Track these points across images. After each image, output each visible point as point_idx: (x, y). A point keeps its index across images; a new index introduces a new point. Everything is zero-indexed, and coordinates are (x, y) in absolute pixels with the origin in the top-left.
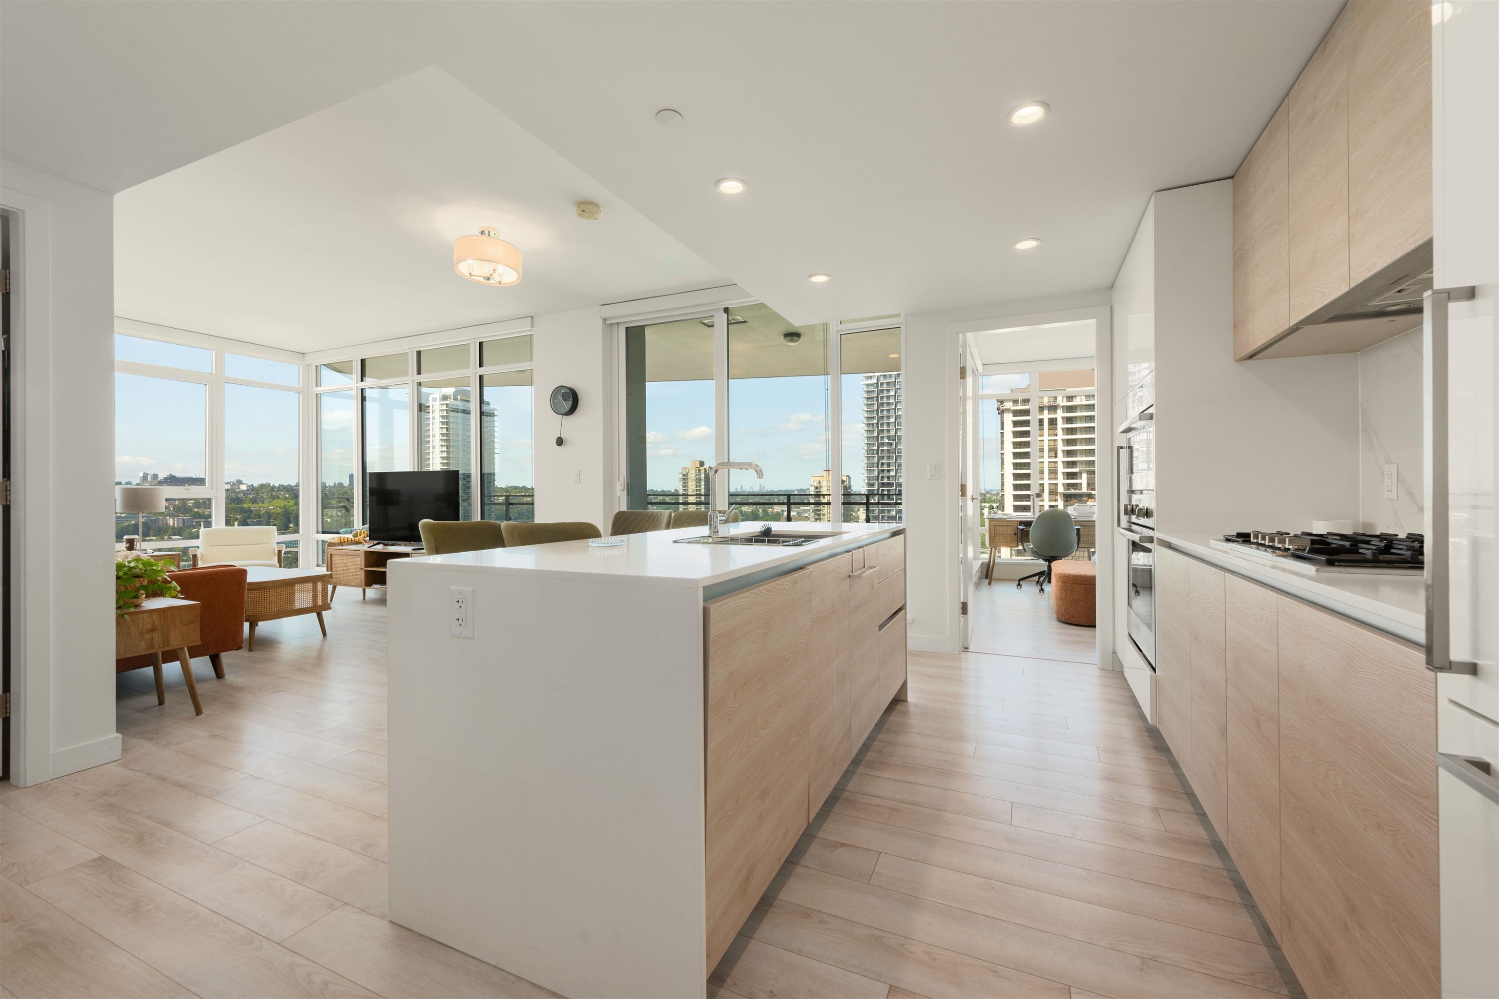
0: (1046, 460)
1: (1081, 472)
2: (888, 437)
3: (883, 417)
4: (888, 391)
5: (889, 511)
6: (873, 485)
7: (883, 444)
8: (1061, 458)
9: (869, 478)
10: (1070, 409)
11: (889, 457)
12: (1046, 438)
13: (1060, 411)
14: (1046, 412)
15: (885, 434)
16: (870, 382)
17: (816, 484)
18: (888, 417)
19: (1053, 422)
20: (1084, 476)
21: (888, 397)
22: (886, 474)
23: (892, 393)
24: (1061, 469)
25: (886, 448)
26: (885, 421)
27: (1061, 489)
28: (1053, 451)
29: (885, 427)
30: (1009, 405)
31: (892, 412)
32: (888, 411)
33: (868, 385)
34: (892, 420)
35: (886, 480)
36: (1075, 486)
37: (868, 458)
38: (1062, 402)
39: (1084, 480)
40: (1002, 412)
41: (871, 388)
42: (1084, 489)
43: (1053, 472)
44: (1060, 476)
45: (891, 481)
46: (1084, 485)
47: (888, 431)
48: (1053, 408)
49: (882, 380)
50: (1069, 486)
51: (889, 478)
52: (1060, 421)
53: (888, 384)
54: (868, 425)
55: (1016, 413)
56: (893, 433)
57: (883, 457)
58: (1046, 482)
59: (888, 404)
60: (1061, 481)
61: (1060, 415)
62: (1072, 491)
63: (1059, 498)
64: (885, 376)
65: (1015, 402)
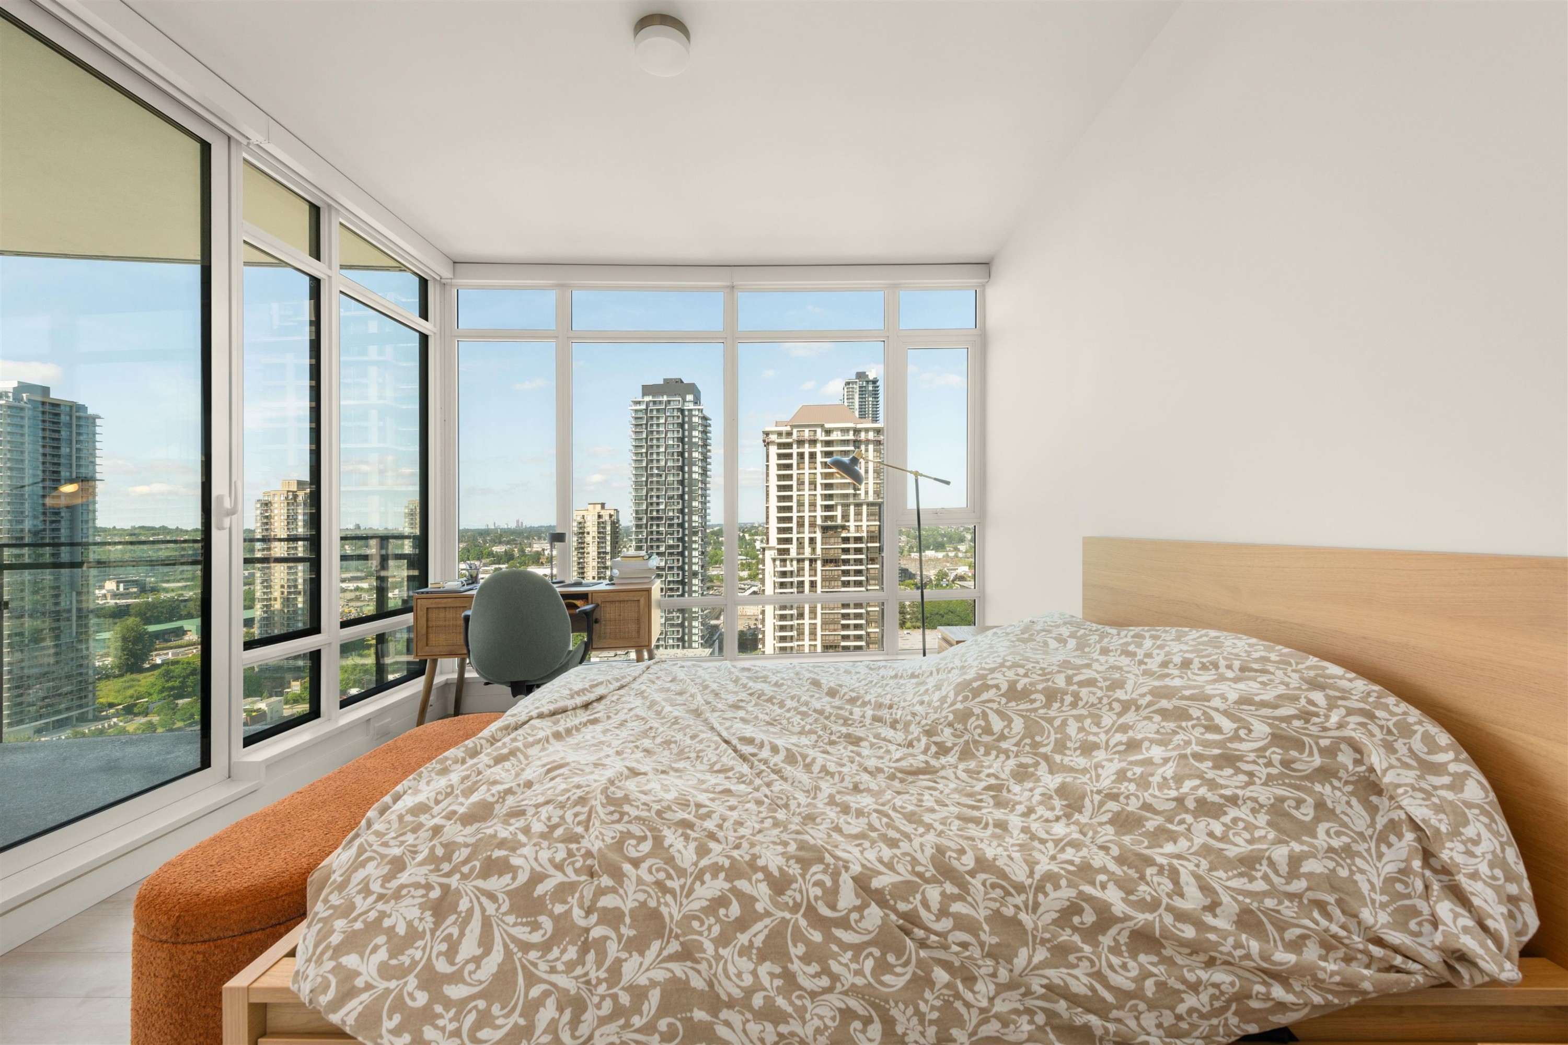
0: (807, 492)
1: (836, 505)
2: (658, 468)
3: (652, 446)
4: (658, 418)
5: (658, 547)
6: (640, 519)
7: (652, 475)
8: (819, 491)
9: (637, 512)
10: (828, 443)
11: (658, 489)
12: (807, 471)
13: (819, 445)
14: (807, 445)
15: (655, 464)
16: (638, 407)
17: (579, 519)
18: (658, 447)
19: (813, 456)
20: (839, 508)
21: (658, 425)
22: (655, 507)
23: (662, 421)
24: (820, 502)
25: (655, 479)
26: (655, 450)
27: (819, 521)
28: (813, 483)
29: (655, 457)
30: (773, 437)
31: (662, 441)
32: (658, 439)
33: (636, 411)
34: (662, 449)
35: (655, 514)
36: (832, 518)
37: (636, 490)
38: (820, 435)
39: (838, 513)
40: (767, 444)
41: (640, 415)
42: (839, 521)
43: (813, 505)
44: (819, 508)
45: (661, 514)
46: (839, 517)
47: (658, 461)
48: (813, 442)
49: (651, 407)
50: (826, 518)
51: (658, 511)
52: (819, 455)
53: (658, 410)
54: (636, 454)
55: (781, 446)
56: (662, 463)
57: (652, 489)
58: (807, 514)
59: (658, 432)
60: (819, 513)
61: (819, 448)
62: (829, 523)
63: (818, 530)
64: (655, 403)
65: (780, 434)
